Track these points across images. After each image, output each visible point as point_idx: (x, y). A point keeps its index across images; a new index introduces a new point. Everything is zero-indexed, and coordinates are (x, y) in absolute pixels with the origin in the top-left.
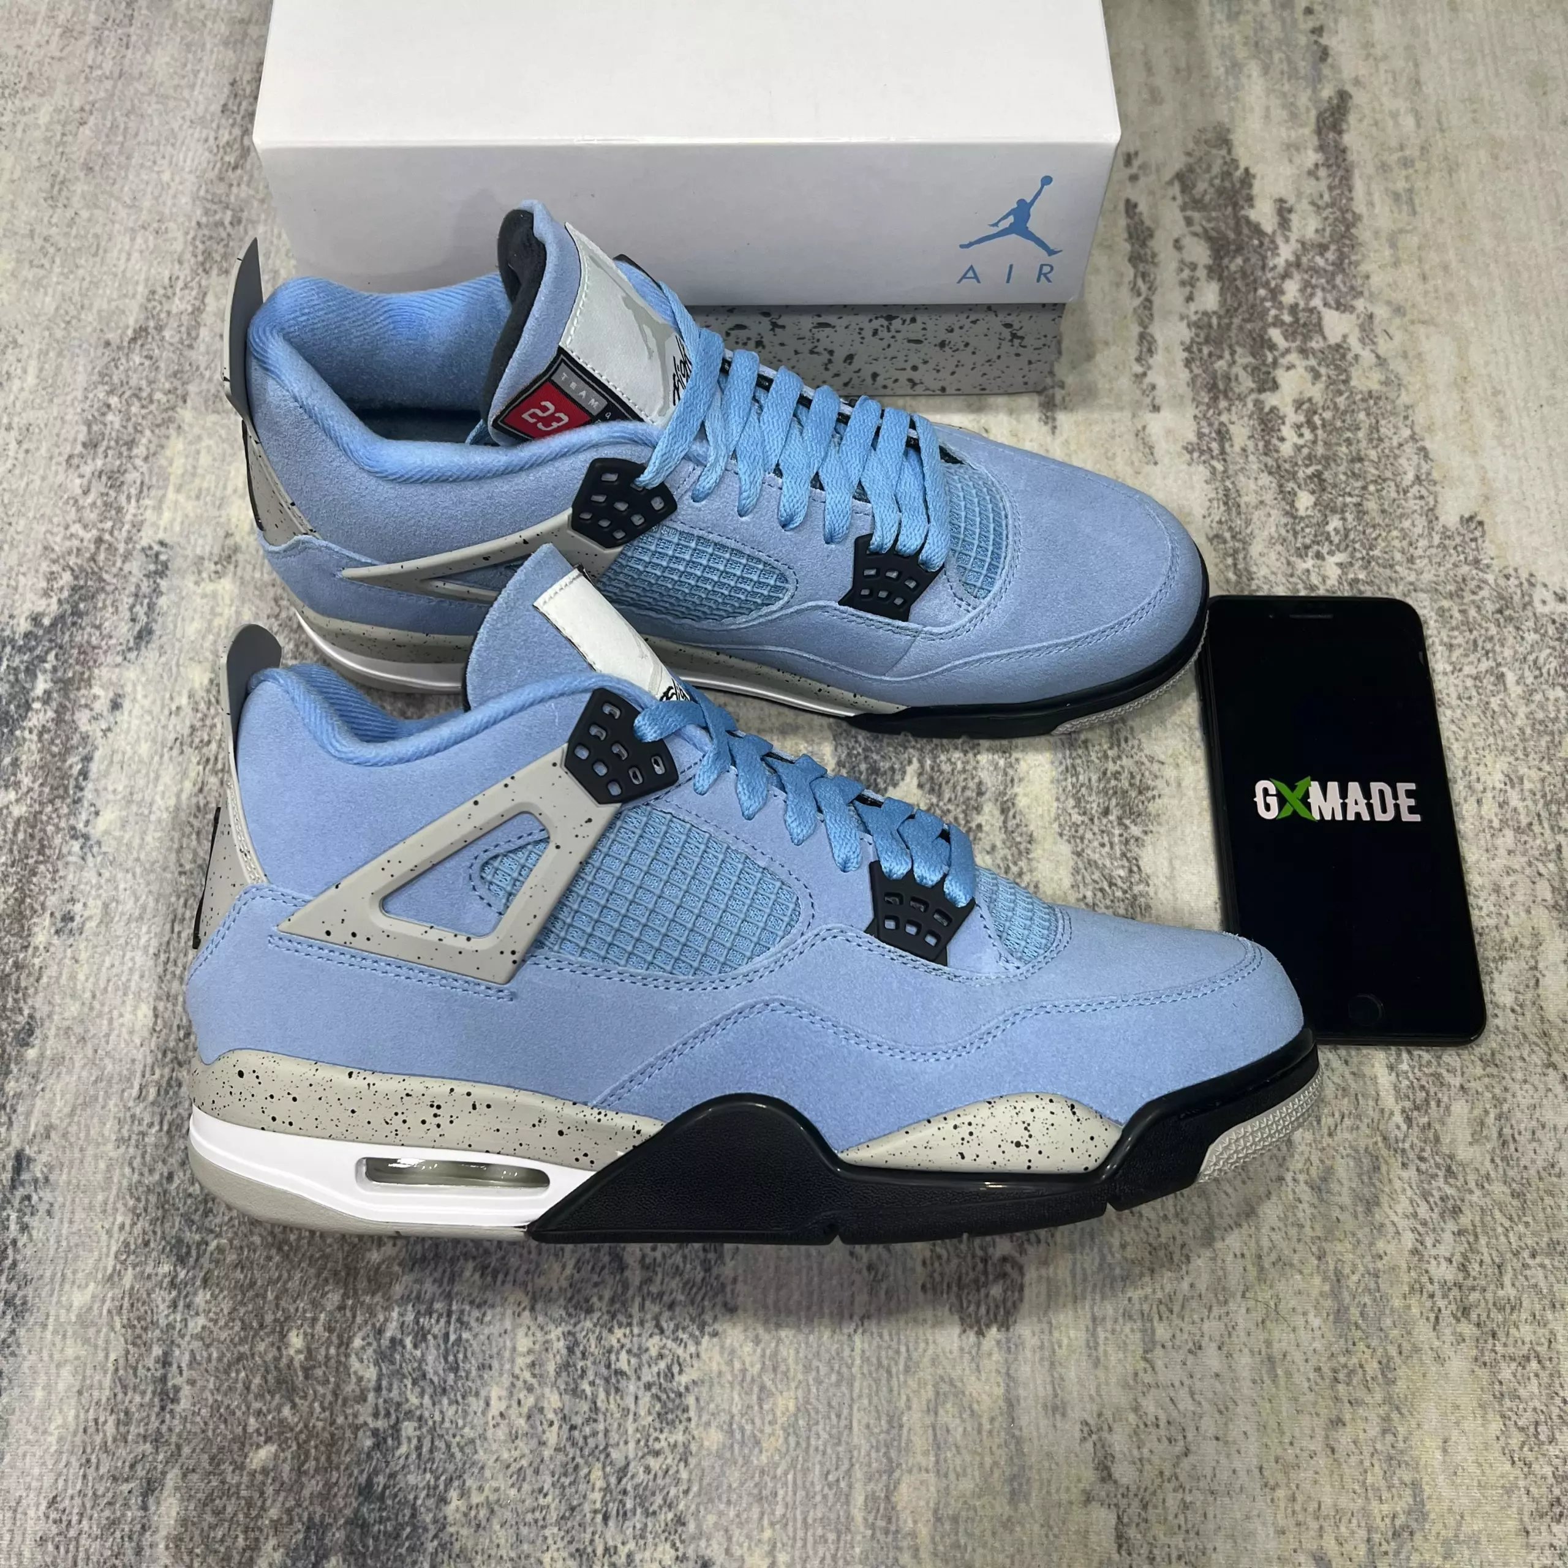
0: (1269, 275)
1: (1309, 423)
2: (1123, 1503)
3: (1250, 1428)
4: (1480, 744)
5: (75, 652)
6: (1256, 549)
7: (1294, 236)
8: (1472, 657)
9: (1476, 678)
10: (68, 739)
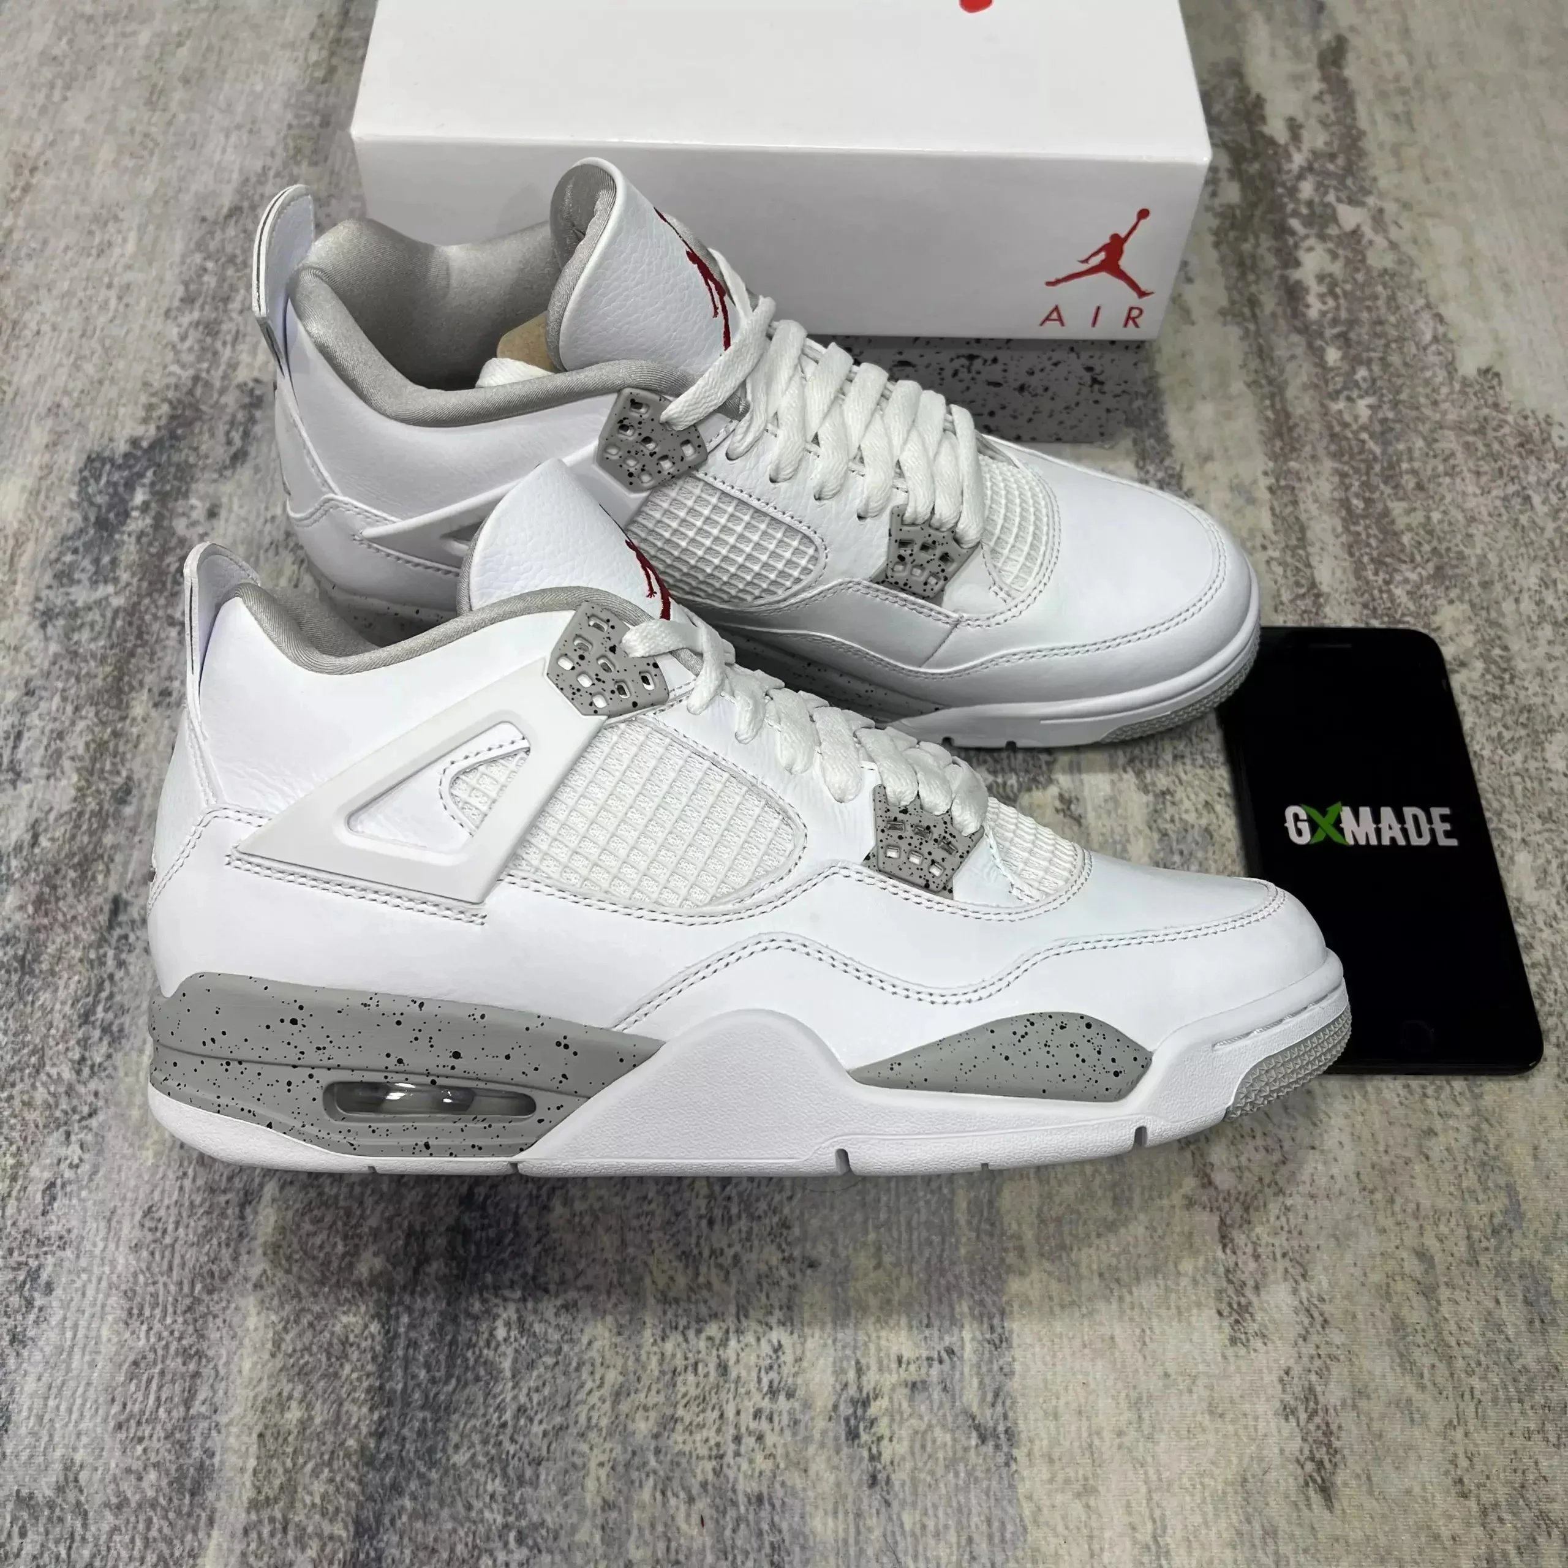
0: (1285, 177)
1: (1332, 293)
2: (1225, 1206)
3: (1346, 1139)
4: (1513, 553)
5: (173, 470)
6: (1291, 393)
7: (1306, 146)
8: (1500, 482)
9: (1505, 499)
10: (166, 541)
